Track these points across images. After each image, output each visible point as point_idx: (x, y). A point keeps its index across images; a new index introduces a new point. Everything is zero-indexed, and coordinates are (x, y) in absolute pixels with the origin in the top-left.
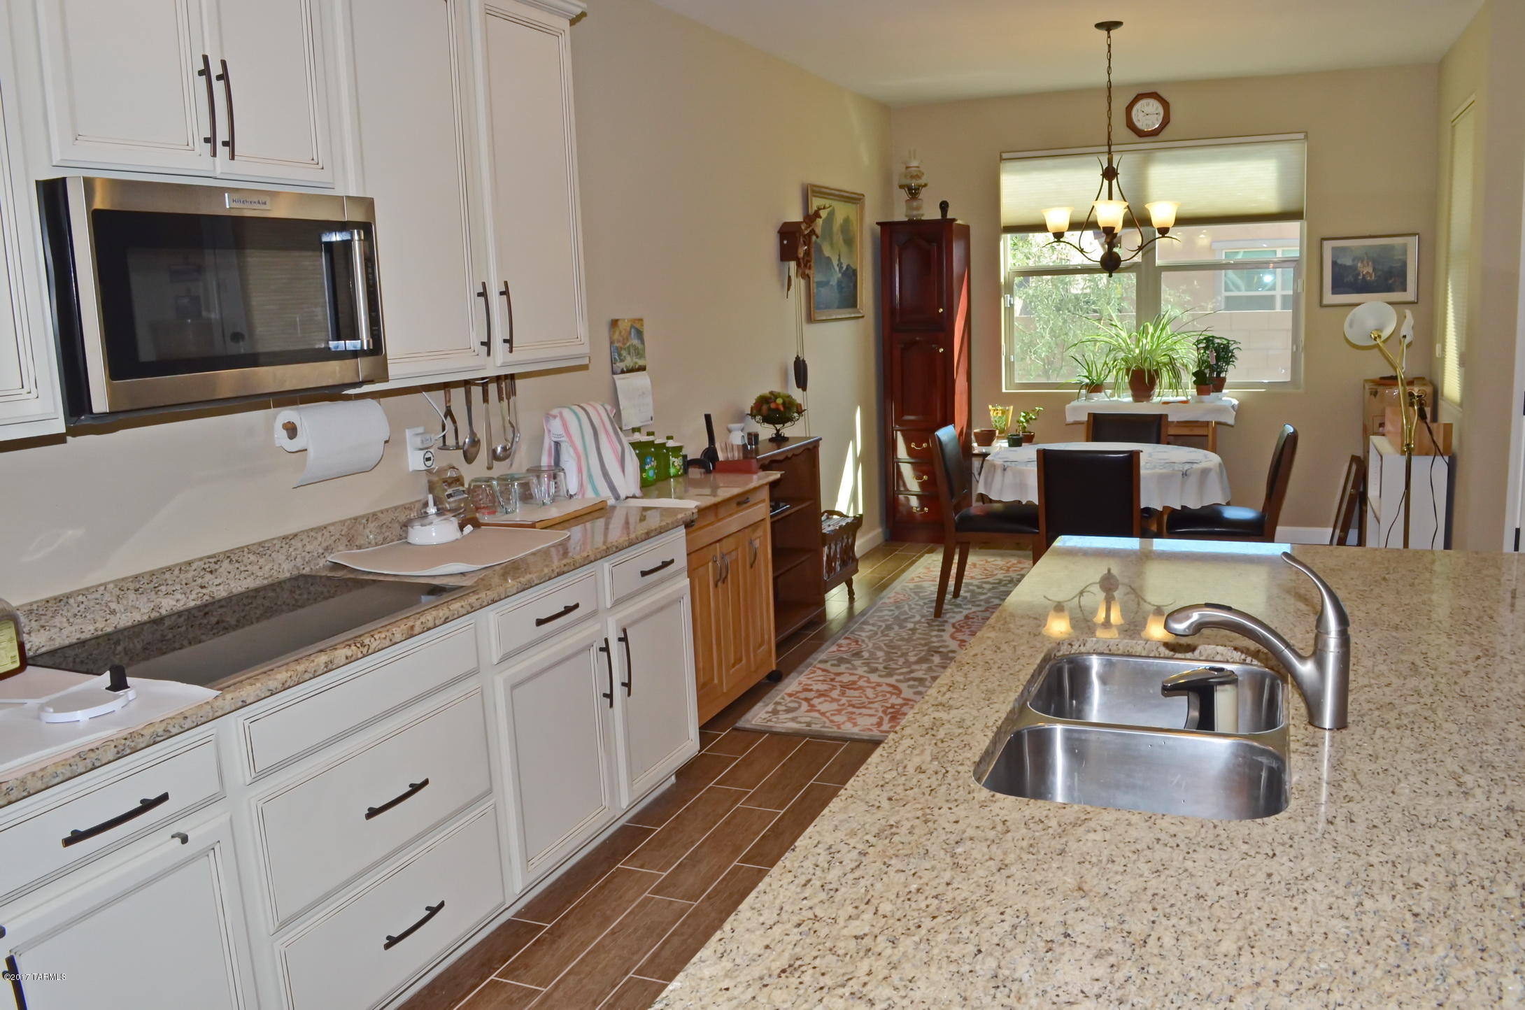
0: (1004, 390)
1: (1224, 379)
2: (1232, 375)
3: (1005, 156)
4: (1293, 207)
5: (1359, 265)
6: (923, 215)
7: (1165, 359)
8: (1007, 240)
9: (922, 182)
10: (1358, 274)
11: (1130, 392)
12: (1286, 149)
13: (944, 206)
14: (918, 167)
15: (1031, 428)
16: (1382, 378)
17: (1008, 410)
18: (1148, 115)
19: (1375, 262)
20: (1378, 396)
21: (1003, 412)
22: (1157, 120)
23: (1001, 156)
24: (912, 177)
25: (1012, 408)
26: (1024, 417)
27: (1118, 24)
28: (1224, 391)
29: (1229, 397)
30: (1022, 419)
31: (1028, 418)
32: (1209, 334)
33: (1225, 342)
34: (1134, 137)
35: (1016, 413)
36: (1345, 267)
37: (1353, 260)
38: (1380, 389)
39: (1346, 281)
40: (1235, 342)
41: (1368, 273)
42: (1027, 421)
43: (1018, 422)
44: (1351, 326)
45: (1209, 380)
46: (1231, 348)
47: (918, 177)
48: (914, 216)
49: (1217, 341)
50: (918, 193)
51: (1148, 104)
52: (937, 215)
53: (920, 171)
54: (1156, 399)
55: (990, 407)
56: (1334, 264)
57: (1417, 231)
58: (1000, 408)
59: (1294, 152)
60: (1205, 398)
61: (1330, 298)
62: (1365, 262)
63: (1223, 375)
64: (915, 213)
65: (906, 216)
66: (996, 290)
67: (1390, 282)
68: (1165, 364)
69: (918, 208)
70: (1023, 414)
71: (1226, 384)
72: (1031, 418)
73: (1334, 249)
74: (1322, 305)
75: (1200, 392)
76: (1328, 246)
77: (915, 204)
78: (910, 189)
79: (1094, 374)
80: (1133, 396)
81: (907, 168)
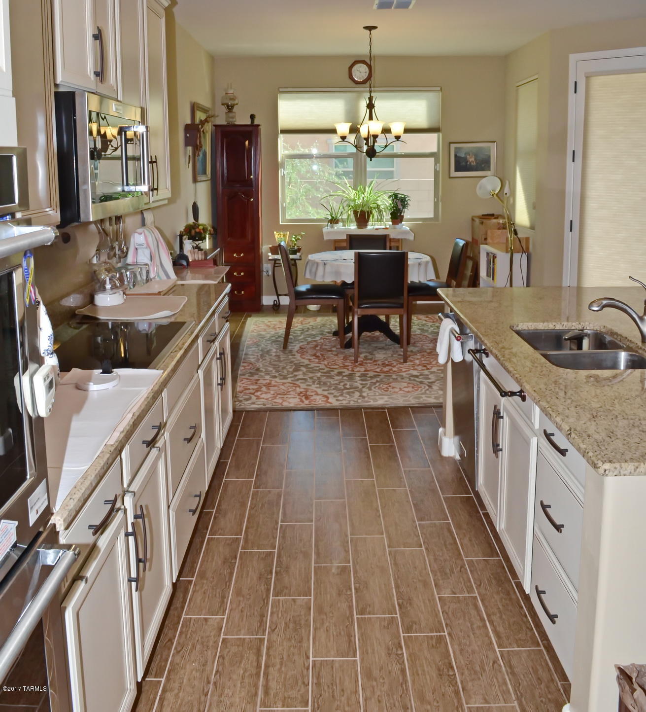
0: (281, 223)
1: (403, 216)
2: (407, 214)
3: (281, 90)
4: (435, 125)
5: (468, 157)
6: (235, 121)
7: (375, 205)
8: (281, 138)
9: (236, 102)
10: (468, 162)
11: (355, 224)
12: (431, 95)
13: (252, 117)
14: (233, 94)
15: (299, 244)
16: (483, 215)
17: (286, 234)
18: (360, 73)
19: (476, 155)
20: (483, 225)
21: (284, 236)
22: (365, 75)
23: (279, 90)
24: (231, 99)
25: (288, 233)
26: (295, 238)
27: (375, 28)
28: (403, 223)
29: (405, 226)
30: (293, 239)
31: (296, 238)
32: (396, 192)
33: (403, 196)
34: (353, 84)
35: (290, 236)
36: (460, 157)
37: (465, 154)
38: (485, 221)
39: (461, 165)
40: (408, 196)
41: (472, 161)
42: (296, 240)
43: (291, 241)
44: (480, 188)
45: (397, 216)
46: (407, 199)
47: (233, 99)
48: (231, 122)
49: (400, 196)
50: (233, 109)
51: (360, 67)
52: (248, 122)
53: (234, 96)
54: (369, 227)
55: (275, 232)
56: (456, 156)
57: (495, 140)
58: (282, 233)
59: (435, 97)
60: (397, 226)
61: (454, 174)
62: (471, 156)
63: (402, 214)
64: (231, 120)
65: (226, 121)
66: (275, 166)
67: (483, 166)
68: (375, 208)
69: (233, 118)
70: (294, 236)
71: (404, 219)
72: (299, 239)
73: (456, 148)
74: (450, 178)
75: (394, 223)
76: (453, 146)
77: (231, 115)
78: (228, 106)
79: (334, 213)
80: (357, 225)
81: (226, 94)
